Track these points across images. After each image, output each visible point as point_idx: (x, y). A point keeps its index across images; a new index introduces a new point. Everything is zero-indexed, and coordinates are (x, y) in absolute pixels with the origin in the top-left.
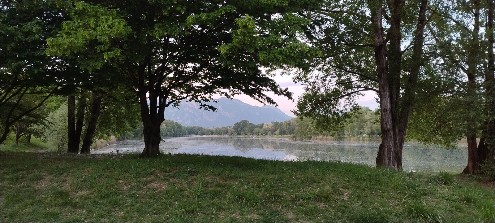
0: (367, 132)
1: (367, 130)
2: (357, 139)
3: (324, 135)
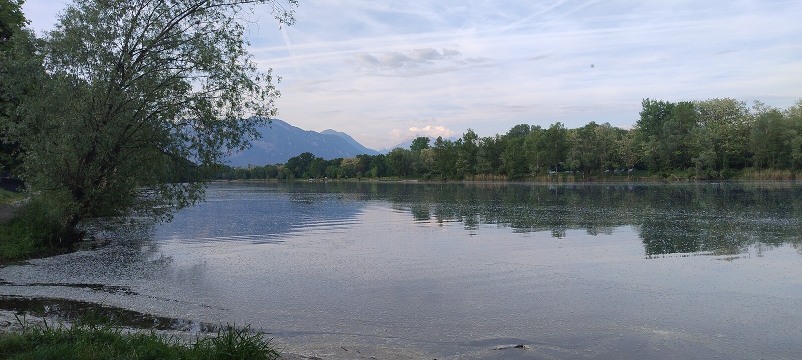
2: (552, 179)
3: (487, 173)
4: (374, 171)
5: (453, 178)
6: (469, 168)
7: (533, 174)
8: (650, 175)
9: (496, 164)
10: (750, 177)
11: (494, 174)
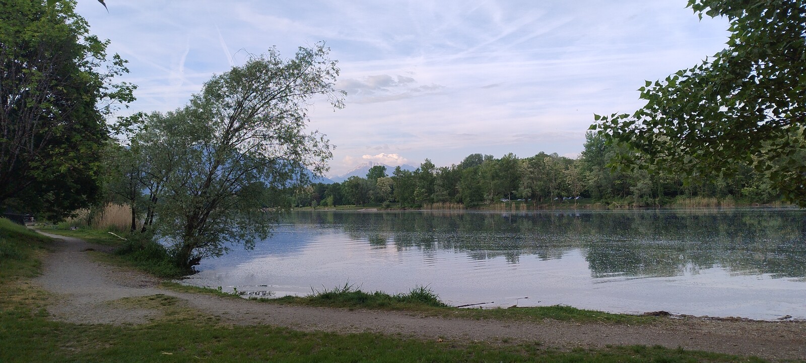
0: (527, 194)
1: (526, 192)
2: (506, 207)
3: (444, 201)
4: (330, 200)
5: (412, 207)
6: (427, 196)
7: (488, 202)
8: (595, 203)
9: (453, 193)
10: (682, 204)
11: (451, 202)
